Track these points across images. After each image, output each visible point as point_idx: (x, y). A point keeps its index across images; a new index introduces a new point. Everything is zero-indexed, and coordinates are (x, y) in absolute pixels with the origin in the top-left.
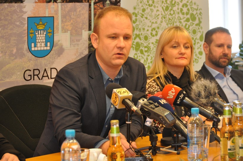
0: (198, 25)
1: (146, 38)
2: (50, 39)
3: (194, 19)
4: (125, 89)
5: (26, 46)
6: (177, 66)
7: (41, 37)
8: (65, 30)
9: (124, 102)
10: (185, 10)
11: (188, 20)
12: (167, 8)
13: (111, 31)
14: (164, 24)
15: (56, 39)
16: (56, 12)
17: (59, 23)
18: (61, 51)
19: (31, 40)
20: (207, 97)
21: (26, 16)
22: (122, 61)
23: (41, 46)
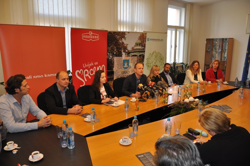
0: (163, 61)
1: (150, 64)
2: (128, 65)
3: (162, 59)
4: (142, 84)
5: (122, 66)
6: (156, 75)
7: (126, 64)
8: (131, 63)
9: (141, 87)
10: (160, 57)
11: (160, 60)
12: (156, 57)
13: (139, 67)
14: (155, 61)
15: (129, 65)
16: (130, 59)
17: (130, 61)
18: (130, 67)
19: (124, 65)
20: (161, 85)
21: (123, 60)
22: (142, 74)
23: (126, 66)
